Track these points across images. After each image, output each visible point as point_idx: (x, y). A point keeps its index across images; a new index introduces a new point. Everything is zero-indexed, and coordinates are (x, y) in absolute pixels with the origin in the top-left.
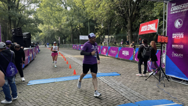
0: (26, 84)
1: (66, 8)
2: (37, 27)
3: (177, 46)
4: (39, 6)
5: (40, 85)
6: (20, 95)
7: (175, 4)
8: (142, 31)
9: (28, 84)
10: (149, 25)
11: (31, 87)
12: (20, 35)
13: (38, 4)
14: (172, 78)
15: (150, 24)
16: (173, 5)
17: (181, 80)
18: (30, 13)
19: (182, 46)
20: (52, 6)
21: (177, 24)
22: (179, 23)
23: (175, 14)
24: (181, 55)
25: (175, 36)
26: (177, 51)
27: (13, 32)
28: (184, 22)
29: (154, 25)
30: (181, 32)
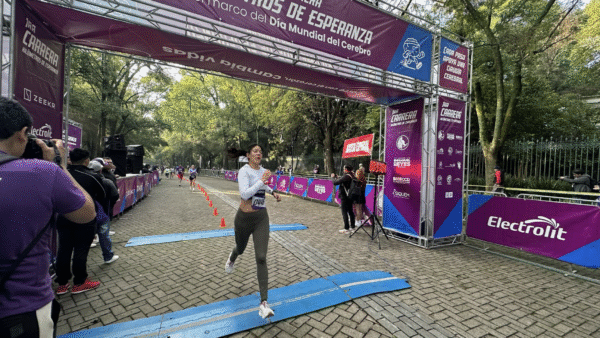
0: (123, 244)
1: (217, 104)
2: (158, 135)
3: (401, 179)
4: (165, 97)
5: (153, 246)
7: (397, 111)
9: (126, 245)
12: (121, 150)
13: (164, 94)
15: (361, 141)
16: (394, 112)
17: (407, 237)
18: (146, 109)
19: (408, 181)
20: (191, 99)
21: (401, 144)
22: (403, 142)
23: (398, 126)
24: (406, 195)
25: (397, 163)
26: (401, 187)
27: (107, 143)
28: (411, 140)
29: (366, 143)
30: (406, 157)
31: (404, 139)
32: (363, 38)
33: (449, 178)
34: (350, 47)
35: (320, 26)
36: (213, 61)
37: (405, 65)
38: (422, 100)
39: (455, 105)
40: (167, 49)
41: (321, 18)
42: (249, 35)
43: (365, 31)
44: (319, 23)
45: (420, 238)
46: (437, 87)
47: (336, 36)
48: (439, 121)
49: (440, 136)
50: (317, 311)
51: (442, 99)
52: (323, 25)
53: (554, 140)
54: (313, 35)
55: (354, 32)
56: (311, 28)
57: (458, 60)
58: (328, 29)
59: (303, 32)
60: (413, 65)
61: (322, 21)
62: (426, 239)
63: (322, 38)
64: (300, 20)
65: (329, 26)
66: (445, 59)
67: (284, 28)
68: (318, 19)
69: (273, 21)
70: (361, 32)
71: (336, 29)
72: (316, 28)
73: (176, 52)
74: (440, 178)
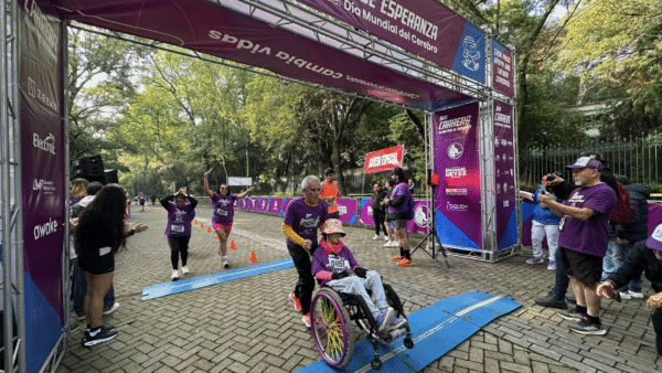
0: (137, 297)
1: (192, 119)
2: (116, 159)
3: (455, 190)
4: (123, 112)
5: (181, 295)
6: (135, 330)
7: (446, 117)
8: (370, 166)
9: (144, 299)
10: (384, 156)
11: (155, 303)
12: (97, 173)
13: (121, 108)
14: (449, 249)
15: (387, 153)
16: (442, 118)
17: (467, 252)
18: (98, 126)
19: (464, 191)
20: (158, 114)
21: (453, 152)
22: (456, 150)
23: (448, 133)
24: (463, 207)
25: (450, 173)
26: (456, 199)
27: (77, 168)
28: (466, 147)
29: (395, 155)
30: (461, 166)
31: (456, 146)
32: (430, 33)
33: (505, 185)
34: (419, 42)
35: (391, 16)
36: (268, 52)
37: (466, 65)
38: (477, 104)
39: (506, 109)
40: (214, 34)
41: (393, 6)
42: (325, 19)
43: (431, 25)
44: (390, 12)
45: (485, 252)
46: (490, 90)
47: (407, 29)
48: (495, 126)
49: (497, 142)
50: (455, 349)
51: (497, 103)
52: (394, 15)
53: (561, 146)
54: (385, 25)
55: (421, 25)
56: (384, 17)
57: (505, 62)
58: (399, 19)
59: (377, 21)
60: (472, 65)
61: (393, 10)
62: (491, 252)
63: (394, 29)
64: (373, 6)
65: (399, 16)
66: (497, 61)
67: (359, 14)
68: (390, 8)
69: (348, 6)
70: (428, 26)
71: (406, 20)
72: (389, 18)
73: (226, 38)
74: (499, 186)
